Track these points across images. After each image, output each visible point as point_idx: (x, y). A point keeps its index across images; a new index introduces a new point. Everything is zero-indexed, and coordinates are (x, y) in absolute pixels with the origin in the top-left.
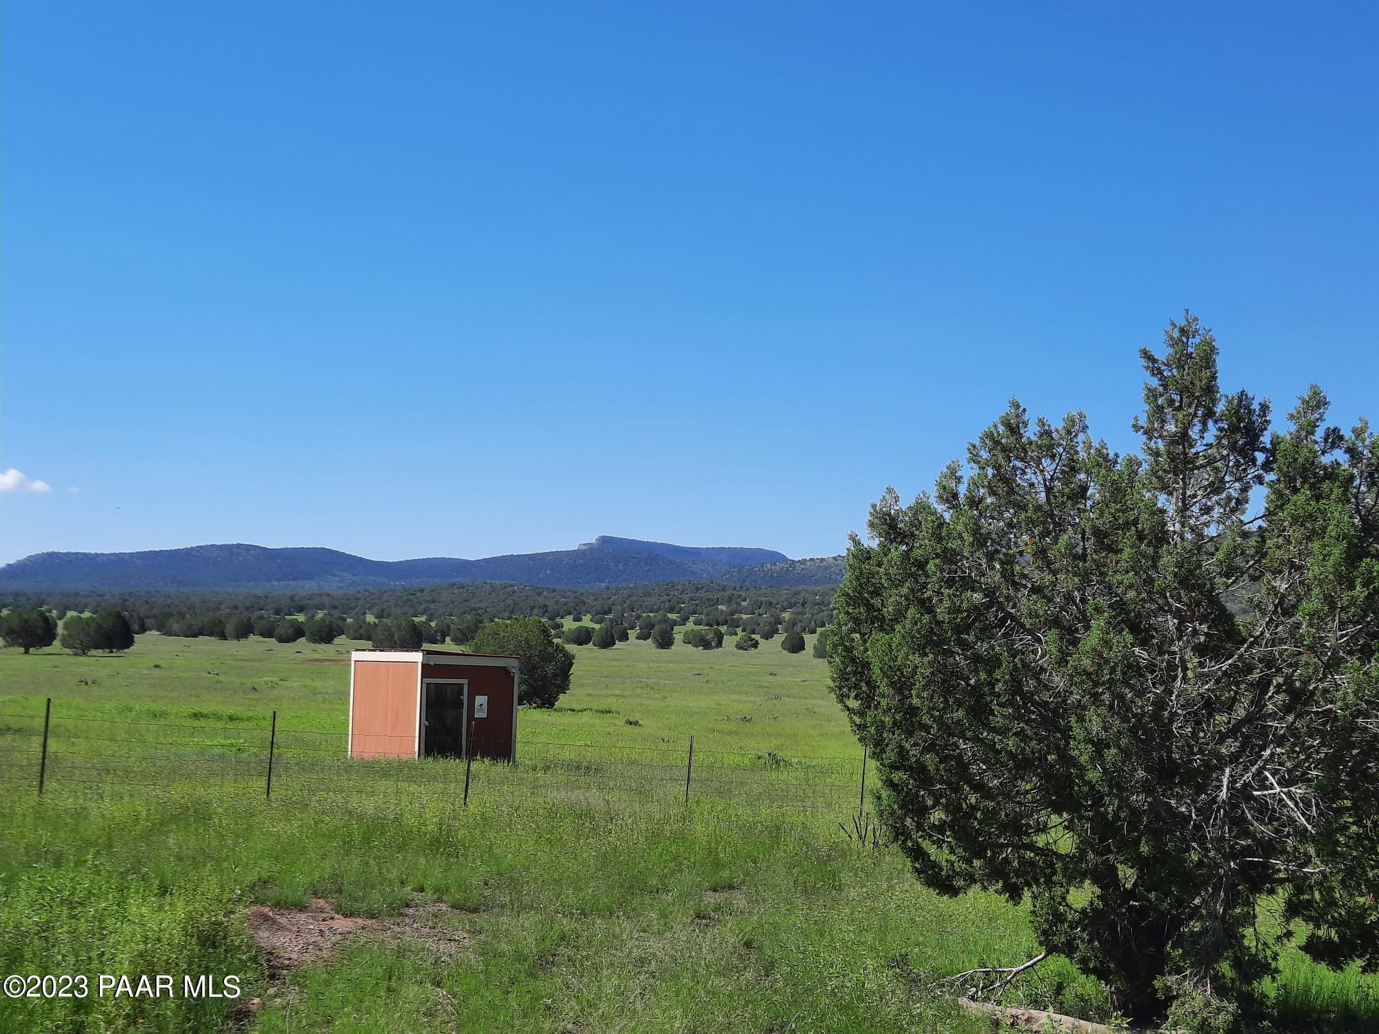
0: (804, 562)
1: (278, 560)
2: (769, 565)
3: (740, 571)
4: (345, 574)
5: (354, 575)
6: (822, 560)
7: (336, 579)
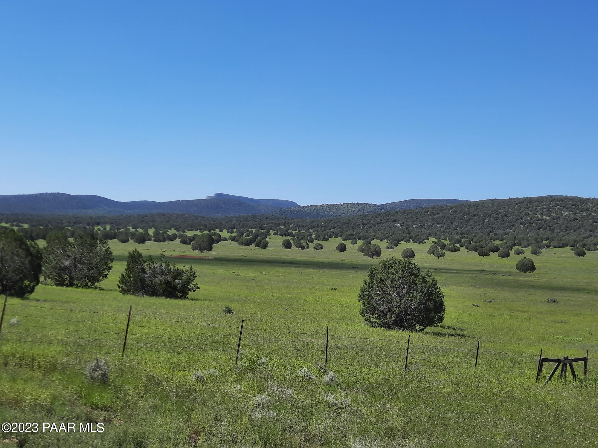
0: (308, 207)
1: (76, 200)
2: (293, 208)
3: (280, 210)
4: (105, 207)
5: (109, 207)
6: (316, 206)
7: (102, 209)
